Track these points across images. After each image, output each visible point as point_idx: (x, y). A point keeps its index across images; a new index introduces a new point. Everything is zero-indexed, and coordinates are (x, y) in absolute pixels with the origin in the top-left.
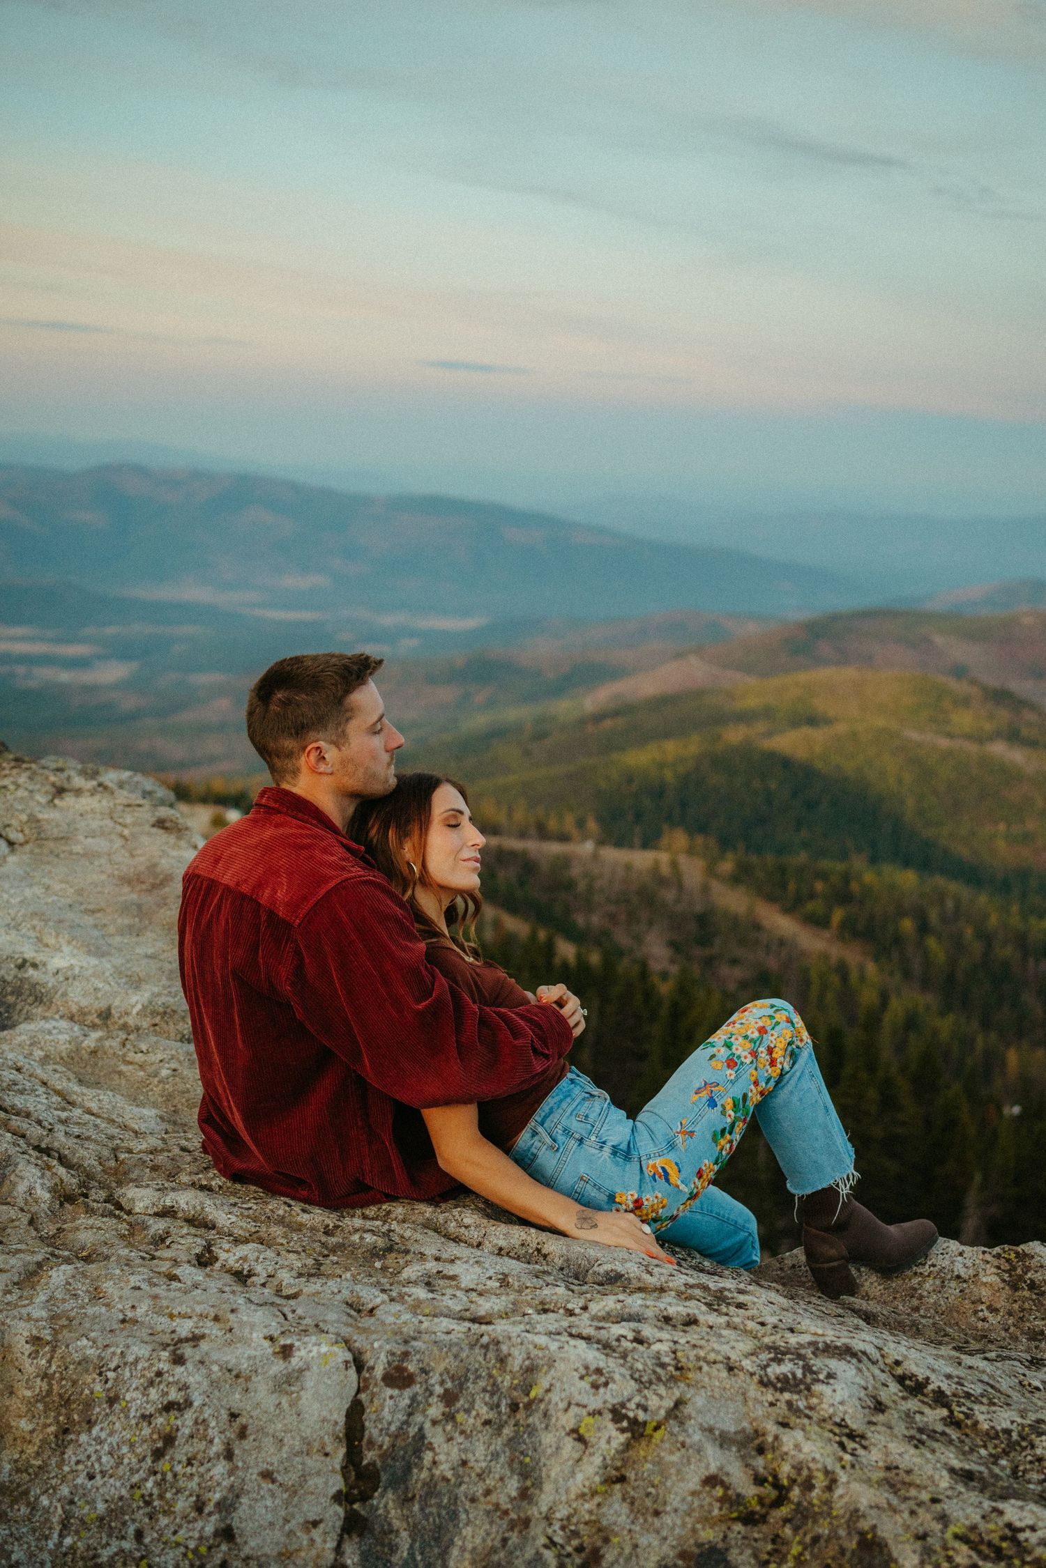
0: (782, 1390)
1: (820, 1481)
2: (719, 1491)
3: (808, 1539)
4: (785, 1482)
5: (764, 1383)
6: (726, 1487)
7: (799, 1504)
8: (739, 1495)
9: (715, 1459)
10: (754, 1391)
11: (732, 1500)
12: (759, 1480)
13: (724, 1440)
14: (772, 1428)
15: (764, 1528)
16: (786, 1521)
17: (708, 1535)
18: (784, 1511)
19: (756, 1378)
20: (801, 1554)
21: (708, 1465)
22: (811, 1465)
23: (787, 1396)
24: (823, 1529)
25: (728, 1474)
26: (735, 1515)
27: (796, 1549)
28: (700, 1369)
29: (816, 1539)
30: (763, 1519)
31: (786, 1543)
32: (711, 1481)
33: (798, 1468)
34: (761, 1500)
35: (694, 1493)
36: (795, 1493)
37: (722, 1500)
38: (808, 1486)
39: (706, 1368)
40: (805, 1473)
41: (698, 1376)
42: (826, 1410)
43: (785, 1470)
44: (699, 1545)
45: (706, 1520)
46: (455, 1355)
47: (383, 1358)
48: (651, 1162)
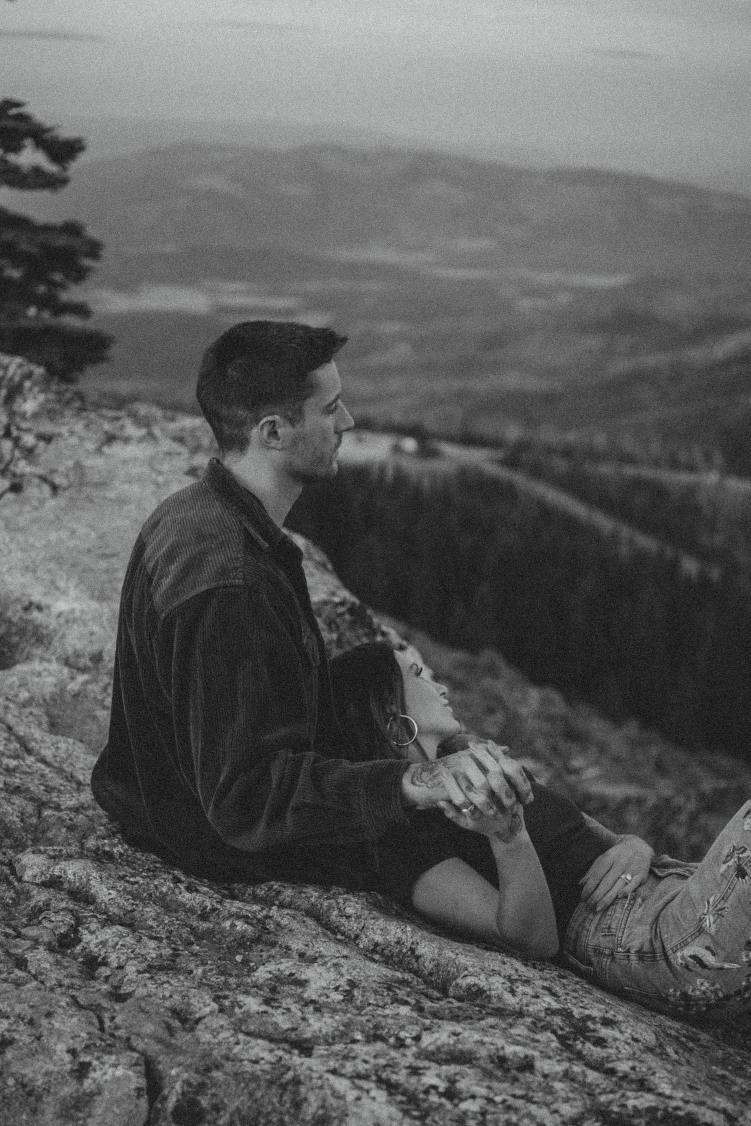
46: (251, 1094)
47: (178, 1086)
48: (679, 954)
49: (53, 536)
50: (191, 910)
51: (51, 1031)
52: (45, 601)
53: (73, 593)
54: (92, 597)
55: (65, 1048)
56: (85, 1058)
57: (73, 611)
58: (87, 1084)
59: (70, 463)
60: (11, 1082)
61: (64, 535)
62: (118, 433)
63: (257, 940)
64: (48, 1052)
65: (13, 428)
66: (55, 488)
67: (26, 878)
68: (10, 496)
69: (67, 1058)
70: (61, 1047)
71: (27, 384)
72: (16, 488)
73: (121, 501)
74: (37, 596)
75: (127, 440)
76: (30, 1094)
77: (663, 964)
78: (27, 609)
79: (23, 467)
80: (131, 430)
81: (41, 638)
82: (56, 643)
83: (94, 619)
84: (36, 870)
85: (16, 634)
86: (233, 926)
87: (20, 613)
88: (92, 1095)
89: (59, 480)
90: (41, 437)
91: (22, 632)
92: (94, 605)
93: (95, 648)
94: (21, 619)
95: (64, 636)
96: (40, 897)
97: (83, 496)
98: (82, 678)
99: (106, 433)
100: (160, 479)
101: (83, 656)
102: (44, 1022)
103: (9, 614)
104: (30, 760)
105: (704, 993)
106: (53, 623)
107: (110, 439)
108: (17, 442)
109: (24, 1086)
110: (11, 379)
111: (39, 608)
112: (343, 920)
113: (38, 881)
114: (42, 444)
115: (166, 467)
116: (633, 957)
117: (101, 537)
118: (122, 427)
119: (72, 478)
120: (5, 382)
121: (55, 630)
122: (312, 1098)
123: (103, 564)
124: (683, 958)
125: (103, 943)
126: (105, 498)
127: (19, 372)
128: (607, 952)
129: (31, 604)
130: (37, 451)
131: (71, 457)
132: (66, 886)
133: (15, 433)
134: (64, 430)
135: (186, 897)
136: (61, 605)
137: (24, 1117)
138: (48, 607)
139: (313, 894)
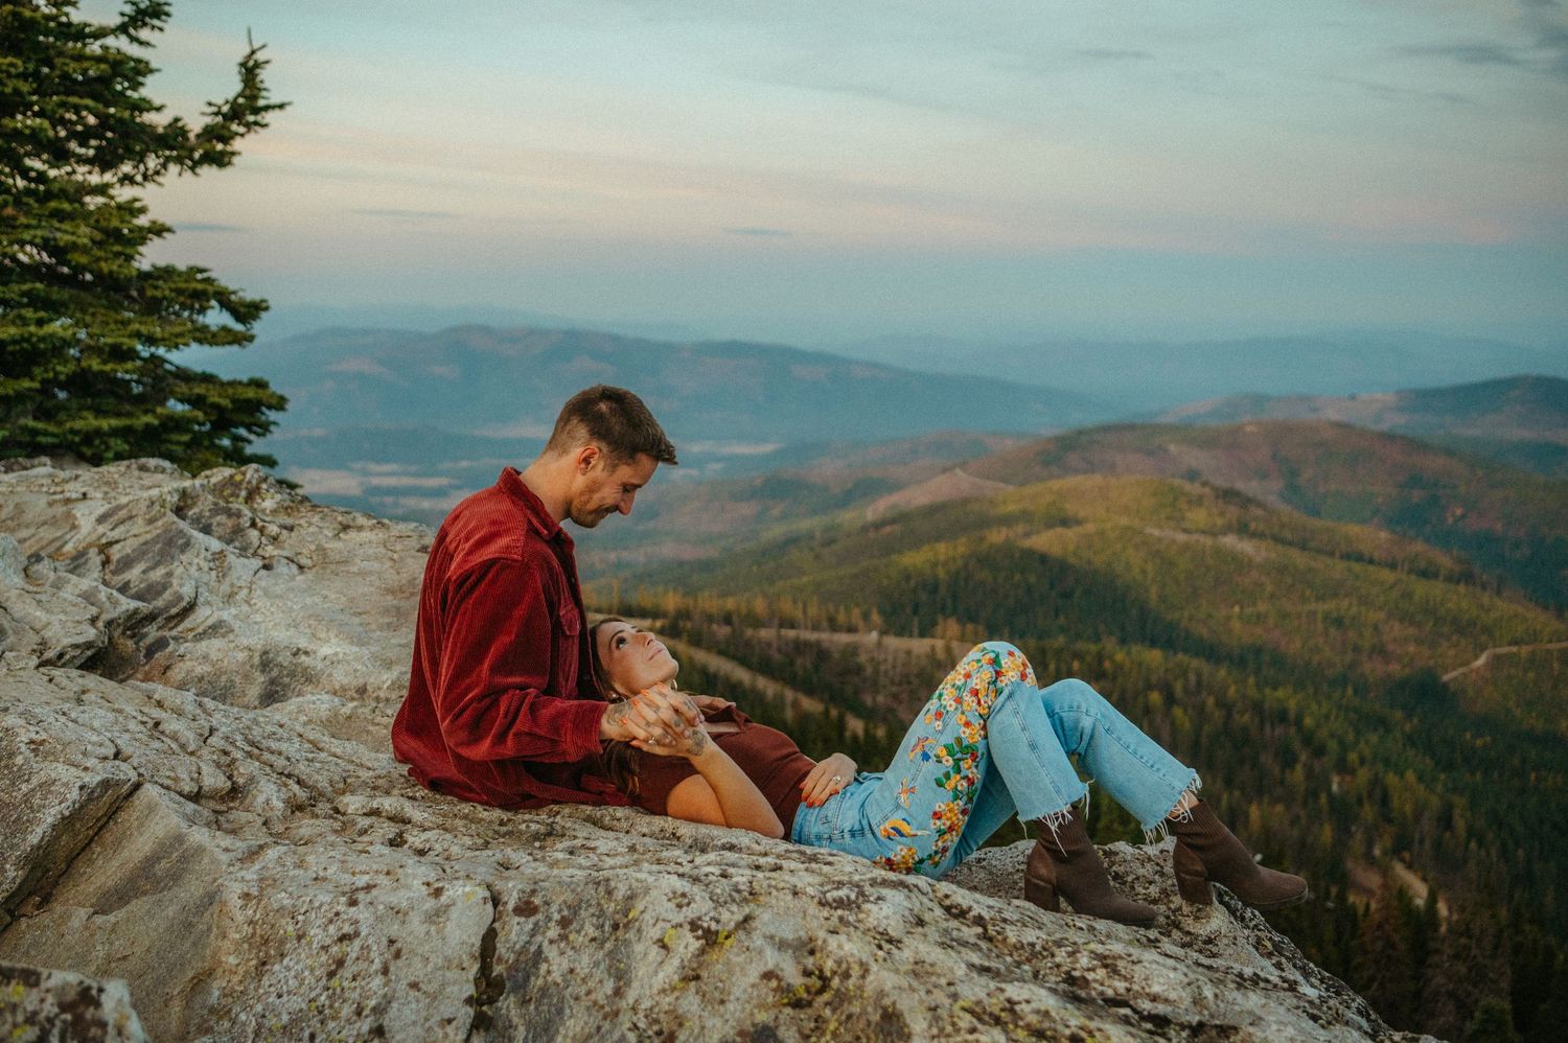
0: (836, 908)
1: (856, 971)
2: (774, 983)
3: (843, 1018)
4: (828, 974)
5: (821, 904)
6: (779, 979)
7: (838, 989)
8: (789, 985)
9: (771, 958)
10: (813, 909)
11: (784, 990)
12: (807, 973)
13: (782, 945)
14: (822, 934)
15: (809, 1011)
16: (827, 1004)
17: (762, 1017)
18: (826, 997)
19: (816, 900)
20: (837, 1029)
21: (766, 964)
22: (850, 960)
23: (840, 912)
24: (855, 1009)
25: (782, 970)
26: (785, 1001)
27: (832, 1026)
28: (770, 894)
29: (849, 1017)
30: (810, 1004)
31: (826, 1021)
32: (768, 976)
33: (839, 963)
34: (808, 990)
35: (753, 986)
36: (835, 983)
37: (775, 990)
38: (846, 975)
39: (774, 892)
40: (844, 966)
41: (767, 899)
42: (871, 922)
43: (829, 965)
44: (754, 1025)
45: (762, 1006)
46: (573, 891)
47: (515, 894)
48: (882, 827)
49: (308, 601)
50: (491, 822)
51: (406, 875)
52: (311, 647)
53: (333, 640)
54: (352, 643)
55: (420, 882)
56: (436, 885)
57: (336, 654)
58: (443, 899)
59: (313, 547)
60: (381, 907)
61: (317, 599)
62: (352, 524)
63: (550, 834)
64: (408, 887)
65: (258, 520)
66: (301, 567)
67: (350, 811)
68: (263, 572)
69: (424, 888)
70: (417, 883)
71: (264, 486)
72: (266, 567)
73: (363, 574)
74: (303, 643)
75: (360, 528)
76: (398, 912)
77: (870, 836)
78: (295, 655)
79: (270, 550)
80: (361, 520)
81: (310, 678)
82: (323, 679)
83: (356, 659)
84: (358, 805)
85: (288, 675)
86: (528, 827)
87: (290, 658)
88: (448, 906)
89: (304, 561)
90: (285, 527)
91: (292, 674)
92: (355, 649)
93: (361, 681)
94: (291, 662)
95: (330, 675)
96: (364, 822)
97: (329, 571)
98: (351, 705)
99: (340, 523)
100: (396, 556)
101: (350, 689)
102: (400, 871)
103: (280, 659)
104: (323, 755)
105: (903, 857)
106: (320, 666)
107: (345, 528)
108: (262, 531)
109: (392, 908)
110: (249, 482)
111: (306, 653)
112: (615, 822)
113: (360, 812)
114: (285, 532)
115: (398, 547)
116: (847, 836)
117: (352, 600)
118: (354, 519)
119: (315, 558)
120: (244, 485)
121: (321, 670)
122: (620, 885)
123: (357, 620)
124: (886, 830)
125: (427, 841)
126: (348, 572)
127: (256, 476)
128: (826, 836)
129: (299, 650)
130: (281, 538)
131: (312, 542)
132: (384, 814)
133: (260, 524)
134: (302, 522)
135: (485, 815)
136: (326, 650)
137: (396, 927)
138: (315, 653)
139: (588, 809)
